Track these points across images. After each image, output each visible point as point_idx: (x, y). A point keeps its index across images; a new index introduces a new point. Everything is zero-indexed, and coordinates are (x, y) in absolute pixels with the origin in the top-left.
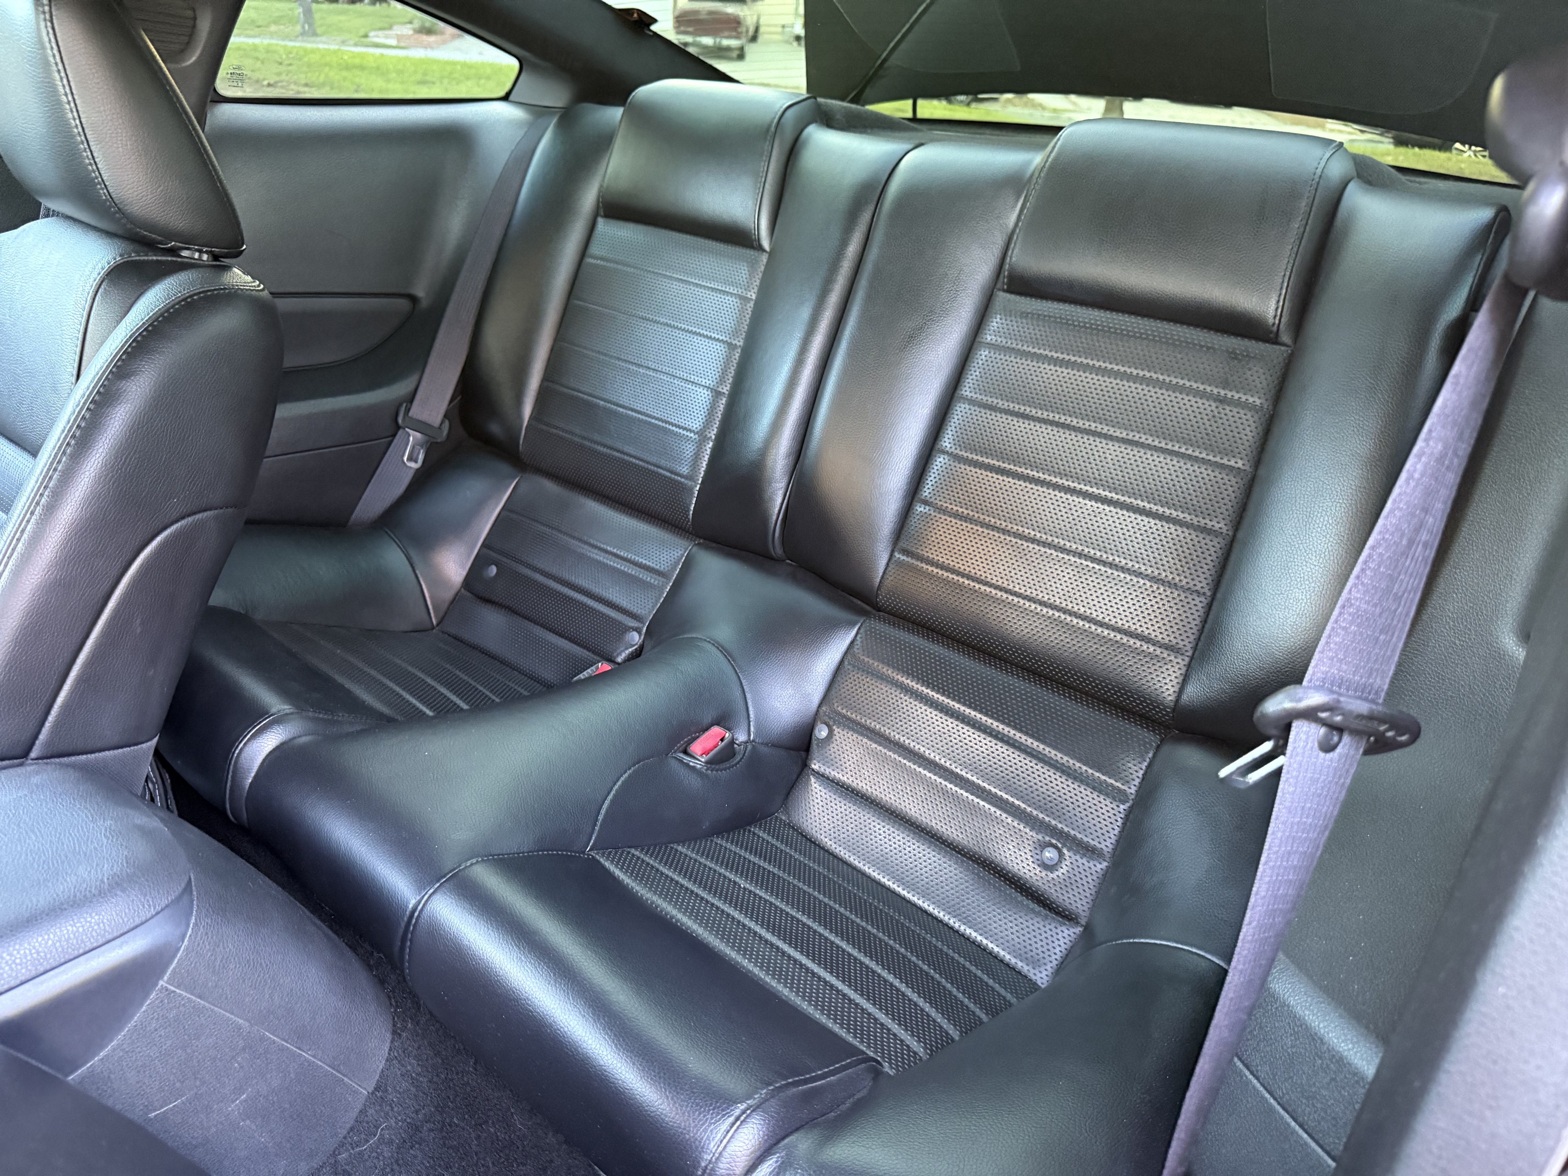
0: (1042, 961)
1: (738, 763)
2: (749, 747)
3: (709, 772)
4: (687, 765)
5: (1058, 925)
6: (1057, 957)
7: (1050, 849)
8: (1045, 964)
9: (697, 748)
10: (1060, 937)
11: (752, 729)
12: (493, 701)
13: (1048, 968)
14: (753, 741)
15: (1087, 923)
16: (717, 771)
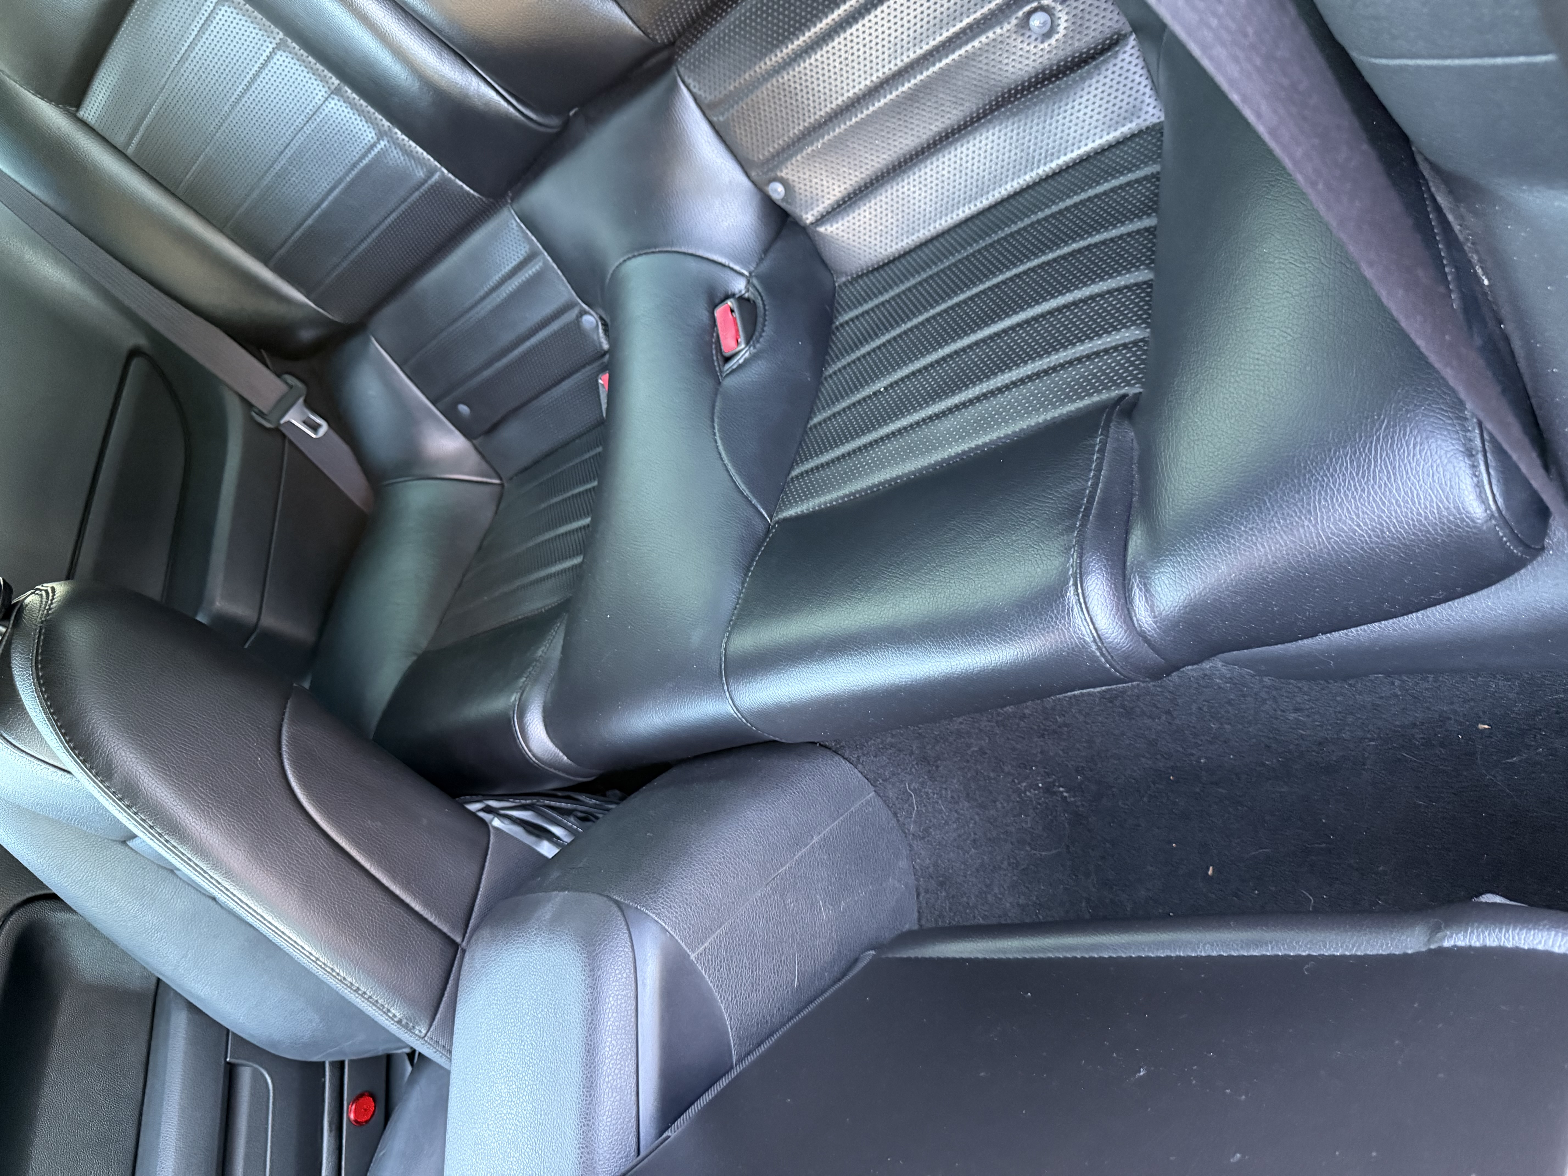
0: (1138, 103)
1: (764, 305)
2: (755, 281)
3: (758, 346)
4: (740, 367)
5: (1114, 61)
6: (1144, 82)
7: (1032, 18)
8: (1142, 102)
9: (728, 344)
10: (1126, 67)
11: (737, 268)
12: (594, 488)
13: (1148, 100)
14: (750, 273)
15: (1132, 25)
16: (761, 336)
